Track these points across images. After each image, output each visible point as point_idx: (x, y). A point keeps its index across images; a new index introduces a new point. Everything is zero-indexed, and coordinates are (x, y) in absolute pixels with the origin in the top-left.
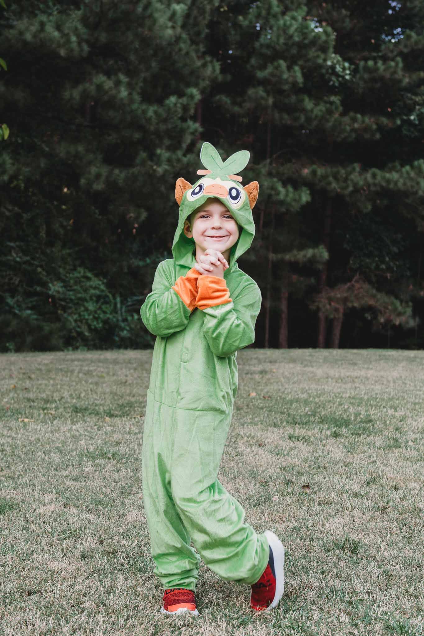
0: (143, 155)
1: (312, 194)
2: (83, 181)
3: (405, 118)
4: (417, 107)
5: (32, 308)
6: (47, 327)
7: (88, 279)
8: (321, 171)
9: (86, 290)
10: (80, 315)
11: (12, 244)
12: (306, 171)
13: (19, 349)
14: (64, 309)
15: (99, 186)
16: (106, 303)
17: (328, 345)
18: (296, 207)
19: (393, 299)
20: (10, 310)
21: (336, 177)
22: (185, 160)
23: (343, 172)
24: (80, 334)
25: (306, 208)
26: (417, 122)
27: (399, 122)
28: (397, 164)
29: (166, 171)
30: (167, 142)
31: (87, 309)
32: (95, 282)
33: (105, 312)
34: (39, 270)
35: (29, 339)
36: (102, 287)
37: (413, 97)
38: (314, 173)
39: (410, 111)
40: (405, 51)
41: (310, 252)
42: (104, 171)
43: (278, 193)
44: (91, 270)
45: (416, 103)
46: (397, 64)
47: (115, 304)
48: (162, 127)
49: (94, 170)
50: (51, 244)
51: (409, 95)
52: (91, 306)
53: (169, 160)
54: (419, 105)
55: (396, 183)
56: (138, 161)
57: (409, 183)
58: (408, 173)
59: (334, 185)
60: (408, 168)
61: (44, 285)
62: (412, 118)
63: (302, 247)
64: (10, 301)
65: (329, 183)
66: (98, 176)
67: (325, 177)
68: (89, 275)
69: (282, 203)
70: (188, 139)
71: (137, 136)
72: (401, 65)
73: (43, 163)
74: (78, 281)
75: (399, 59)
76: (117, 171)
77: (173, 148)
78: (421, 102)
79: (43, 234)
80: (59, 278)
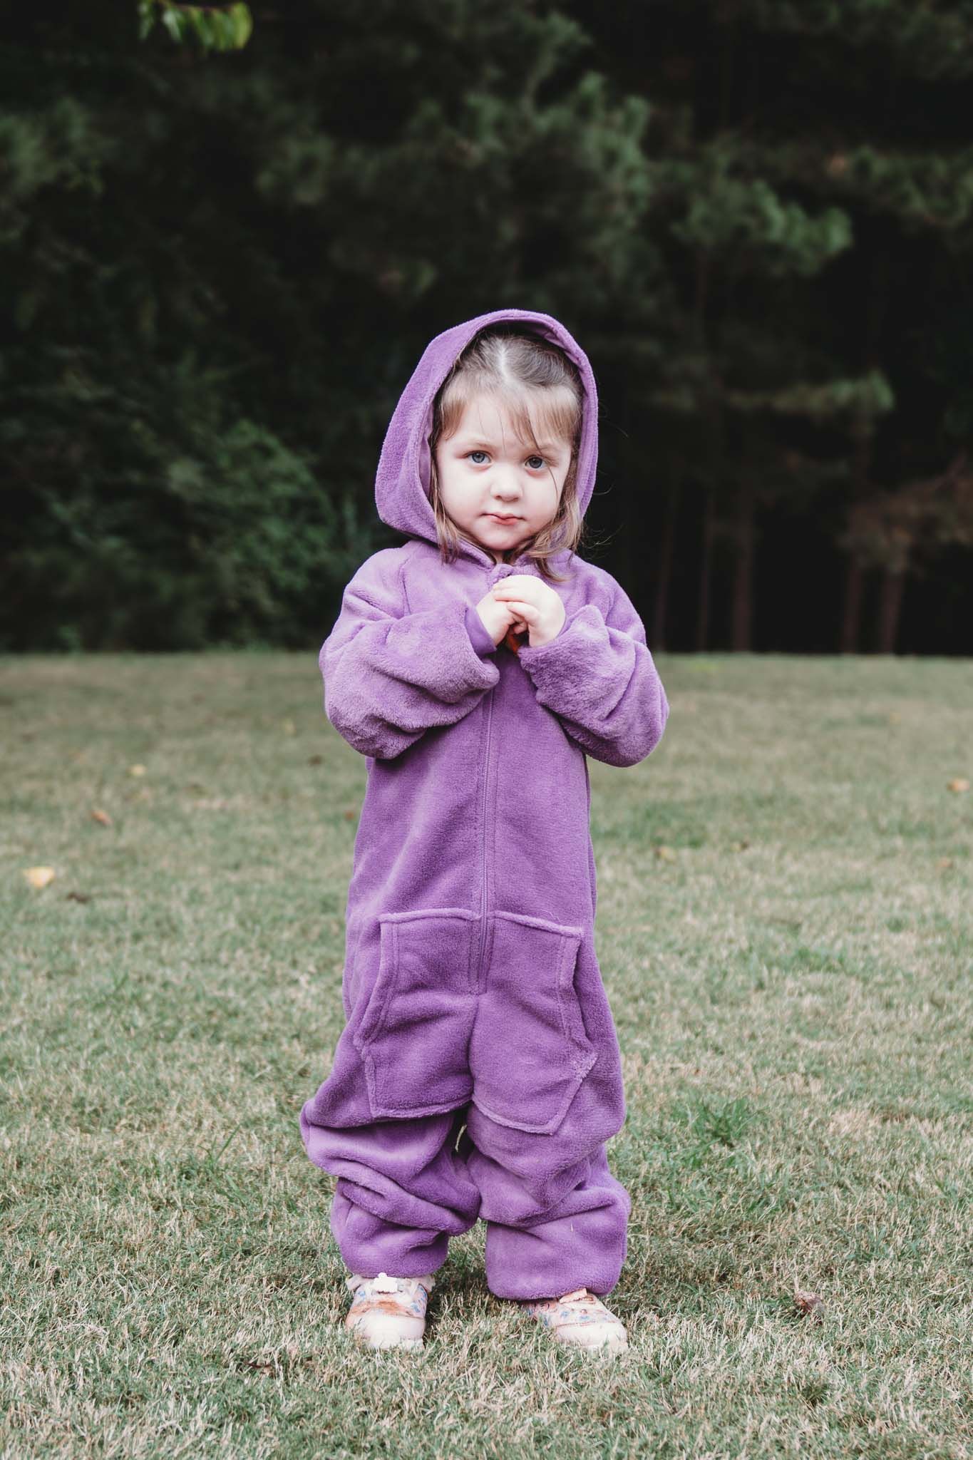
0: (431, 109)
1: (859, 229)
2: (265, 180)
5: (119, 531)
6: (166, 585)
7: (267, 453)
8: (880, 166)
9: (261, 484)
10: (248, 553)
11: (65, 352)
12: (840, 165)
13: (93, 644)
14: (207, 535)
15: (308, 194)
16: (316, 520)
17: (867, 646)
18: (810, 264)
20: (63, 537)
21: (921, 181)
22: (543, 122)
23: (940, 167)
24: (249, 605)
25: (840, 265)
29: (492, 155)
30: (492, 72)
31: (264, 539)
32: (285, 461)
33: (313, 548)
34: (137, 425)
35: (120, 617)
36: (306, 477)
38: (863, 169)
41: (844, 391)
42: (322, 148)
43: (765, 224)
44: (274, 428)
47: (341, 525)
48: (483, 30)
49: (295, 150)
50: (168, 355)
52: (276, 529)
53: (500, 126)
56: (415, 124)
59: (918, 204)
61: (153, 467)
63: (819, 376)
64: (61, 511)
65: (905, 198)
66: (308, 166)
67: (890, 182)
68: (272, 441)
69: (776, 251)
70: (546, 65)
71: (411, 52)
73: (155, 125)
74: (239, 458)
76: (354, 155)
77: (507, 90)
79: (147, 324)
80: (189, 449)
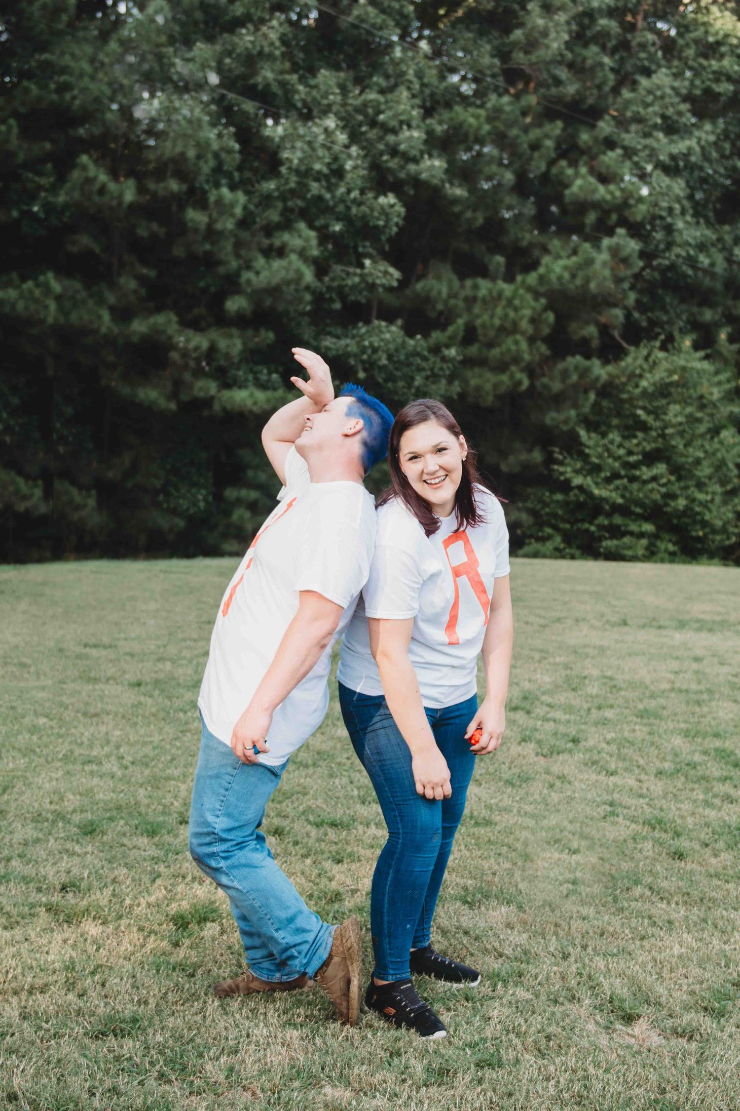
3: (25, 208)
4: (43, 194)
19: (13, 474)
26: (42, 215)
27: (15, 214)
28: (15, 276)
37: (36, 179)
39: (33, 197)
40: (22, 110)
45: (40, 188)
46: (10, 129)
51: (30, 175)
54: (45, 190)
55: (13, 306)
57: (33, 307)
58: (30, 291)
60: (30, 284)
62: (36, 209)
72: (15, 131)
75: (12, 122)
78: (47, 186)
